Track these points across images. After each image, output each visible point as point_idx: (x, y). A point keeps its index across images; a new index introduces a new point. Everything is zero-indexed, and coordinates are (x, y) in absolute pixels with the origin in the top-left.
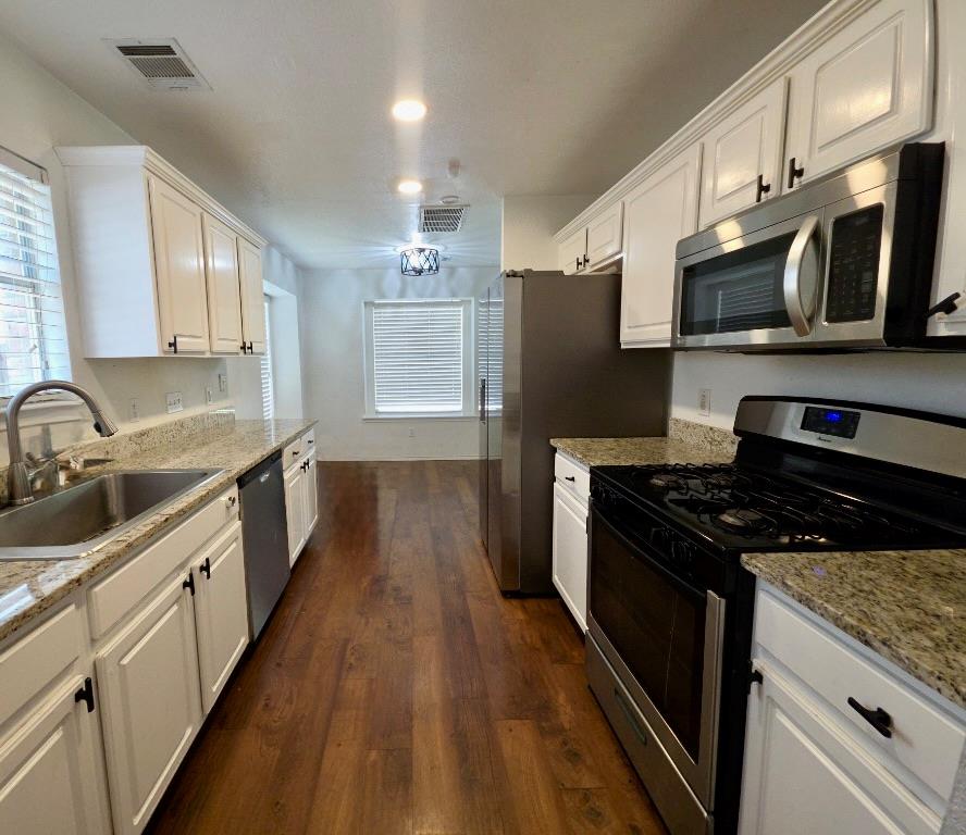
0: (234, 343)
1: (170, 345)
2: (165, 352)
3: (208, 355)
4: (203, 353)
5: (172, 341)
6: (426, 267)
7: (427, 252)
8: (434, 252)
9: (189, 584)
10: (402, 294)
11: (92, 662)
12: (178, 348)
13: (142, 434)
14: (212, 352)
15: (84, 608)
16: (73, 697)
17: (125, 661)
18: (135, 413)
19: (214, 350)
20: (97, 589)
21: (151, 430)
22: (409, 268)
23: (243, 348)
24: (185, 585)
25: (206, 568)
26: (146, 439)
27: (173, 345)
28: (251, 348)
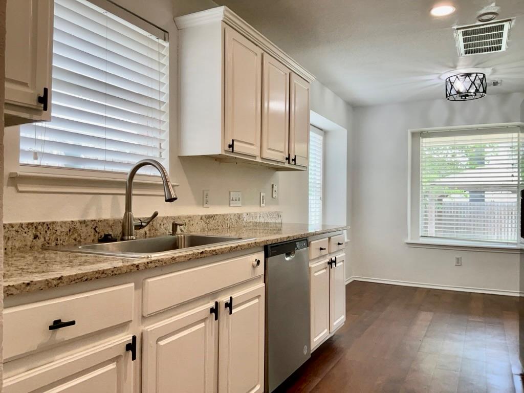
0: (282, 154)
1: (230, 146)
2: (226, 151)
3: (258, 160)
4: (254, 157)
5: (231, 144)
6: (473, 90)
7: (472, 78)
8: (481, 76)
9: (215, 311)
10: (450, 122)
11: (141, 331)
12: (234, 149)
13: (210, 217)
14: (262, 158)
15: (141, 290)
16: (125, 346)
17: (162, 343)
18: (207, 201)
19: (264, 156)
20: (149, 280)
21: (217, 215)
22: (453, 92)
23: (288, 159)
24: (212, 310)
25: (229, 305)
26: (212, 222)
27: (231, 146)
28: (294, 160)
